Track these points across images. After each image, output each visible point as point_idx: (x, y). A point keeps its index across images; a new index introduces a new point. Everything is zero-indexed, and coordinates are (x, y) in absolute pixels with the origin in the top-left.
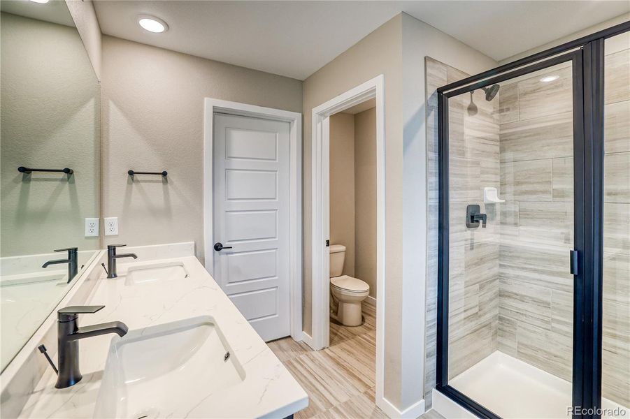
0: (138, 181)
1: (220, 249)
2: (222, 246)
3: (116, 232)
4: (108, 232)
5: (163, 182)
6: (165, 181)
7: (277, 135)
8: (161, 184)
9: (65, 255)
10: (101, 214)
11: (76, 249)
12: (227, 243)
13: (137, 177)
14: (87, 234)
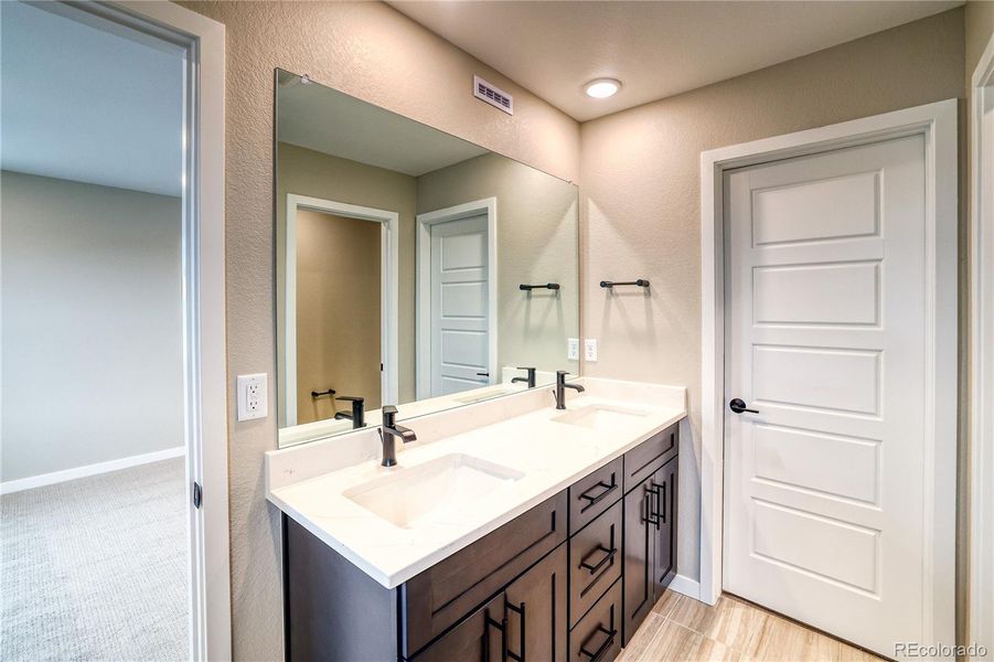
0: (617, 295)
1: (741, 411)
2: (744, 406)
3: (594, 358)
4: (588, 358)
5: (645, 294)
6: (648, 294)
7: (882, 174)
8: (643, 298)
9: (525, 374)
10: (580, 333)
11: (534, 370)
12: (755, 403)
13: (616, 289)
14: (571, 357)
